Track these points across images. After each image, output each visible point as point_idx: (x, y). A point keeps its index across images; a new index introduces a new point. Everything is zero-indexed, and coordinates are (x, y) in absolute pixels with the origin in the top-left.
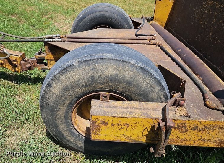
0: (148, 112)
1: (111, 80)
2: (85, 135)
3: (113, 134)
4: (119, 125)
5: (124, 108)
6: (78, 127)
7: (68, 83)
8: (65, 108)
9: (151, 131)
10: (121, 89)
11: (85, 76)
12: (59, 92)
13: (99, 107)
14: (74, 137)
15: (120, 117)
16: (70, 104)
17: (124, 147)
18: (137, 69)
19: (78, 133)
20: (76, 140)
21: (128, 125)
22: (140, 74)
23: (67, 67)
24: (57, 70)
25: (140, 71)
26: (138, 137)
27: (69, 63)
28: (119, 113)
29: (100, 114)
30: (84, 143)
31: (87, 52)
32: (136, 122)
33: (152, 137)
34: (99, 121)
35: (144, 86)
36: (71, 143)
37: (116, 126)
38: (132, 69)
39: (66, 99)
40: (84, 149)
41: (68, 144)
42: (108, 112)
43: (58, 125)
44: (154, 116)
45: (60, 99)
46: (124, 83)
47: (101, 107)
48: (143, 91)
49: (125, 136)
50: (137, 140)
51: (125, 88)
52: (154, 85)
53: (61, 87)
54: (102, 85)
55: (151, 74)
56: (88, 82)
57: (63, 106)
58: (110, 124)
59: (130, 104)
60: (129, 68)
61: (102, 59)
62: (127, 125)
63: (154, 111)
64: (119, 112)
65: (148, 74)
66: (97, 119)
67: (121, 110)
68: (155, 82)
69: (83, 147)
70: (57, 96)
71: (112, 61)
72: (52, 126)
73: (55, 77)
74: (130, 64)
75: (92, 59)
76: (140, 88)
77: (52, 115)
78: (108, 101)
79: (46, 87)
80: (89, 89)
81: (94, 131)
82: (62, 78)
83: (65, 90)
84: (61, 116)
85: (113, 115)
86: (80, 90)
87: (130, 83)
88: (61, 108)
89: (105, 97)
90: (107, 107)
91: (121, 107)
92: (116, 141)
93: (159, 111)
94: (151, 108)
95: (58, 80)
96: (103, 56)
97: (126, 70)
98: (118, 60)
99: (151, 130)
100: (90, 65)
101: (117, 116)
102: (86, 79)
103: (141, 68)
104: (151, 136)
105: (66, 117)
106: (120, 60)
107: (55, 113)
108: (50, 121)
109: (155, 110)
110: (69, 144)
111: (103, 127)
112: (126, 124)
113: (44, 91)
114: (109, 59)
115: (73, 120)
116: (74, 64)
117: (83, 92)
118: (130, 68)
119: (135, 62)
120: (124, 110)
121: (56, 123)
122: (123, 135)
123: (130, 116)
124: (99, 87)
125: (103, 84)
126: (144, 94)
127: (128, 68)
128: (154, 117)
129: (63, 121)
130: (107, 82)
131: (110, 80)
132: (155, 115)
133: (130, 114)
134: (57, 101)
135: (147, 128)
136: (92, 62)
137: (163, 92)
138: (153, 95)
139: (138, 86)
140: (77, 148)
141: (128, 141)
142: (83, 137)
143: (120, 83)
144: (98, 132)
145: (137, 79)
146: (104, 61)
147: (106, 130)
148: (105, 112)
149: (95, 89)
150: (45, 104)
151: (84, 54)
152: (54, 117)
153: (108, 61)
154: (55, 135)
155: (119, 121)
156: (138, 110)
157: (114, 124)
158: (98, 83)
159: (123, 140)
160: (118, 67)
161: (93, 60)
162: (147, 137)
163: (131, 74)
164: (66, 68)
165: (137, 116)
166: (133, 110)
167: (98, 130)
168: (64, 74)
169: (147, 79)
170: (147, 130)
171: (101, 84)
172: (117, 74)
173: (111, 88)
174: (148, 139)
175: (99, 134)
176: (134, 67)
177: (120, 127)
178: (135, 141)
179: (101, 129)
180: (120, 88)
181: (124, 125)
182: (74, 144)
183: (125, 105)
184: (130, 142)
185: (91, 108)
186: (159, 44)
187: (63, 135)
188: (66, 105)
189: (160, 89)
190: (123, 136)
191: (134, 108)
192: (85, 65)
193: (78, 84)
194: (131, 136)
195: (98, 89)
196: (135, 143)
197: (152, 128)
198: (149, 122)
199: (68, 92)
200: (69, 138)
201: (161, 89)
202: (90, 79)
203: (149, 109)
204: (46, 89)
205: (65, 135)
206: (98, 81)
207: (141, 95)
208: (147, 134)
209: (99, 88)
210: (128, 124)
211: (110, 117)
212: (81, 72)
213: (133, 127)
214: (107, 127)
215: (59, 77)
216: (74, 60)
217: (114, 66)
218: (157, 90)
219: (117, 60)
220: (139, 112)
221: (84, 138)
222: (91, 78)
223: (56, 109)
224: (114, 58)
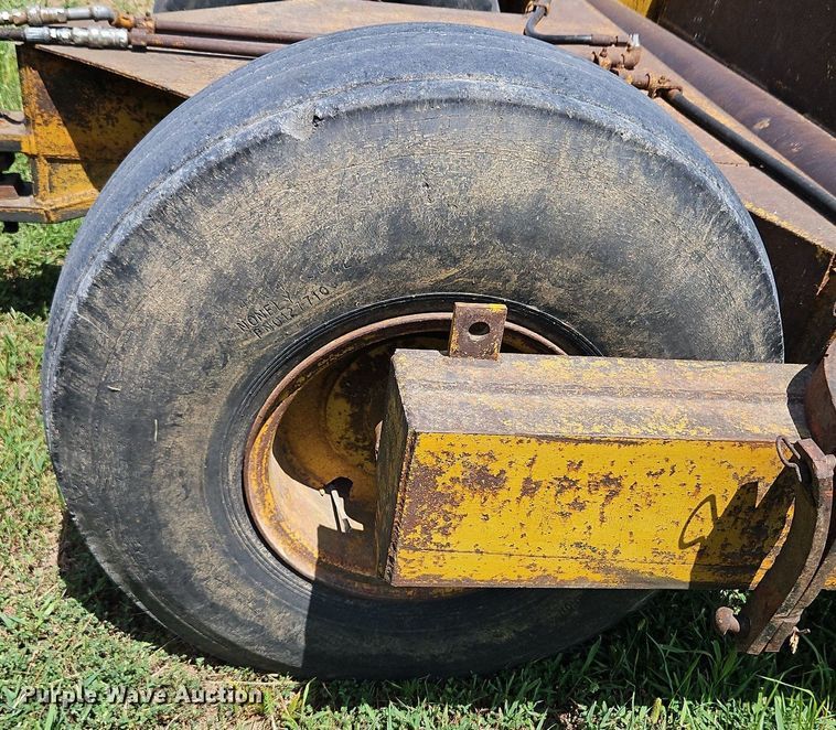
0: (720, 412)
1: (505, 236)
2: (311, 573)
3: (520, 543)
4: (565, 484)
5: (588, 392)
6: (279, 528)
7: (245, 252)
8: (216, 410)
9: (729, 515)
10: (554, 289)
11: (358, 210)
12: (189, 310)
13: (449, 388)
14: (252, 584)
15: (578, 441)
16: (248, 382)
17: (526, 627)
18: (651, 171)
19: (273, 561)
20: (262, 604)
21: (613, 487)
22: (662, 200)
23: (245, 152)
24: (171, 172)
25: (664, 183)
26: (656, 552)
27: (256, 127)
28: (569, 420)
29: (465, 422)
30: (309, 617)
31: (358, 62)
32: (663, 465)
33: (729, 550)
34: (456, 470)
35: (682, 272)
36: (233, 619)
37: (545, 495)
38: (624, 171)
39: (226, 352)
40: (306, 651)
41: (213, 627)
42: (507, 415)
43: (166, 514)
44: (757, 430)
45: (189, 355)
46: (577, 250)
47: (462, 387)
48: (670, 301)
49: (588, 552)
50: (645, 569)
51: (576, 281)
52: (728, 268)
53: (203, 278)
54: (446, 267)
55: (717, 203)
56: (371, 245)
57: (206, 401)
58: (515, 482)
59: (613, 373)
60: (611, 166)
61: (457, 102)
62: (611, 484)
63: (751, 406)
64: (567, 414)
65: (704, 202)
66: (444, 457)
67: (576, 402)
68: (734, 251)
69: (302, 642)
70: (170, 332)
71: (515, 119)
72: (122, 527)
73: (159, 214)
74: (614, 142)
75: (398, 99)
76: (659, 287)
77: (129, 457)
78: (490, 355)
79: (101, 281)
80: (371, 290)
81: (419, 528)
82: (207, 221)
83: (223, 298)
84: (187, 460)
85: (540, 430)
86: (317, 299)
87: (605, 257)
88: (190, 411)
89: (478, 328)
90: (497, 389)
91: (570, 389)
92: (531, 585)
93: (776, 406)
94: (730, 392)
95: (179, 232)
96: (462, 85)
97: (591, 173)
98: (549, 112)
99: (733, 510)
100: (385, 137)
101: (564, 432)
102: (358, 224)
103: (669, 164)
104: (724, 546)
105: (213, 469)
106: (563, 116)
107: (152, 444)
108: (112, 494)
109: (754, 398)
110: (220, 629)
111: (471, 505)
112: (608, 480)
113: (86, 306)
114: (500, 104)
115: (252, 487)
116: (286, 128)
117: (331, 312)
118: (611, 162)
119: (639, 129)
120: (592, 402)
121: (153, 508)
122: (578, 545)
123: (635, 431)
124: (428, 275)
125: (456, 261)
126: (672, 320)
127: (604, 161)
128: (758, 435)
129: (195, 493)
130: (481, 247)
131: (500, 236)
132: (761, 427)
133: (628, 421)
134: (167, 365)
135: (712, 499)
136: (398, 118)
137: (763, 309)
138: (717, 325)
139: (649, 275)
140: (261, 651)
141: (596, 580)
142: (302, 582)
143: (553, 252)
144: (437, 538)
145: (646, 230)
146: (471, 117)
147: (486, 518)
148: (488, 413)
149: (406, 290)
150: (85, 387)
151: (343, 70)
152: (146, 467)
153: (495, 119)
154: (139, 577)
155: (571, 463)
156: (665, 403)
157: (538, 485)
158: (430, 251)
159: (572, 574)
160: (549, 156)
161: (406, 105)
162: (700, 554)
163: (615, 196)
164: (234, 159)
165: (672, 433)
166: (639, 404)
167: (441, 523)
168: (222, 192)
169: (699, 234)
170: (714, 509)
171: (449, 259)
172: (540, 196)
173: (499, 285)
174: (706, 561)
175: (440, 548)
176: (635, 162)
177: (569, 496)
178: (632, 575)
179: (461, 517)
180: (546, 284)
181: (594, 486)
182: (251, 624)
183: (586, 376)
184: (604, 586)
185: (402, 393)
186: (666, 85)
187: (186, 579)
188: (223, 394)
189: (751, 292)
190: (575, 552)
191: (637, 392)
192: (354, 138)
193: (305, 262)
194: (616, 552)
195: (424, 290)
196: (631, 586)
197: (737, 497)
198: (729, 466)
199: (245, 313)
200: (222, 593)
201: (758, 294)
202: (384, 229)
203: (721, 397)
204: (99, 293)
205: (199, 574)
206: (430, 241)
207: (657, 323)
208: (706, 533)
209: (427, 282)
210: (617, 482)
211: (522, 438)
212: (333, 185)
213: (636, 499)
214: (497, 504)
215: (190, 212)
216: (281, 107)
217: (529, 151)
218: (739, 297)
219: (544, 113)
220: (675, 412)
221: (309, 587)
222: (393, 221)
223: (159, 416)
224: (526, 100)
